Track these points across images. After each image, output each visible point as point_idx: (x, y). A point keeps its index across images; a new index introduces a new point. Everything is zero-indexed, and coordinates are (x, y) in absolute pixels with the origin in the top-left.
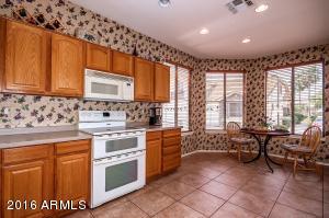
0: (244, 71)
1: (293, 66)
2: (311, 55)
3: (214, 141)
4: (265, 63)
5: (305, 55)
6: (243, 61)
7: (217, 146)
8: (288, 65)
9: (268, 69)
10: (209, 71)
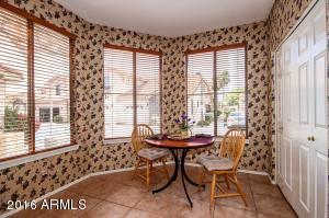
0: (160, 53)
1: (215, 50)
2: (234, 37)
3: (119, 154)
4: (185, 44)
5: (227, 36)
6: (158, 38)
7: (123, 162)
8: (210, 49)
9: (189, 52)
10: (107, 45)
